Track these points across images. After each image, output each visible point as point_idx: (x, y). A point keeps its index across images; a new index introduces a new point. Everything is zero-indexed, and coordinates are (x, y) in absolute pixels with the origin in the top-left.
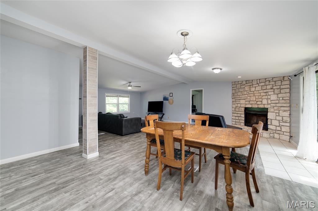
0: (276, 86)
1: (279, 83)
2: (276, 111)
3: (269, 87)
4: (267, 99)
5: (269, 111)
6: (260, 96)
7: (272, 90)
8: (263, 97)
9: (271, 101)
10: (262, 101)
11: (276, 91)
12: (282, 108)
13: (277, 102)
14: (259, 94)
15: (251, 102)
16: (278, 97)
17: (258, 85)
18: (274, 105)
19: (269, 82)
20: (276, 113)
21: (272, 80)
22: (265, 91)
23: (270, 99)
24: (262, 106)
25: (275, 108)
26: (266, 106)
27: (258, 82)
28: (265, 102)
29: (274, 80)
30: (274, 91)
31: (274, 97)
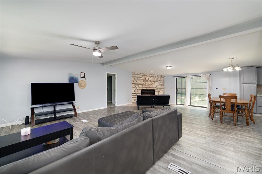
0: (158, 79)
1: (160, 78)
2: (159, 91)
3: (155, 79)
4: (155, 85)
5: (155, 91)
6: (151, 83)
7: (157, 81)
8: (153, 84)
9: (157, 86)
10: (152, 86)
11: (159, 82)
12: (161, 89)
13: (159, 86)
14: (151, 82)
15: (146, 87)
16: (159, 84)
17: (150, 77)
18: (158, 88)
19: (156, 77)
20: (158, 92)
21: (157, 76)
22: (154, 81)
23: (156, 85)
24: (152, 89)
25: (158, 89)
26: (154, 89)
27: (150, 76)
28: (154, 86)
29: (158, 76)
30: (158, 82)
31: (158, 84)
